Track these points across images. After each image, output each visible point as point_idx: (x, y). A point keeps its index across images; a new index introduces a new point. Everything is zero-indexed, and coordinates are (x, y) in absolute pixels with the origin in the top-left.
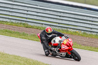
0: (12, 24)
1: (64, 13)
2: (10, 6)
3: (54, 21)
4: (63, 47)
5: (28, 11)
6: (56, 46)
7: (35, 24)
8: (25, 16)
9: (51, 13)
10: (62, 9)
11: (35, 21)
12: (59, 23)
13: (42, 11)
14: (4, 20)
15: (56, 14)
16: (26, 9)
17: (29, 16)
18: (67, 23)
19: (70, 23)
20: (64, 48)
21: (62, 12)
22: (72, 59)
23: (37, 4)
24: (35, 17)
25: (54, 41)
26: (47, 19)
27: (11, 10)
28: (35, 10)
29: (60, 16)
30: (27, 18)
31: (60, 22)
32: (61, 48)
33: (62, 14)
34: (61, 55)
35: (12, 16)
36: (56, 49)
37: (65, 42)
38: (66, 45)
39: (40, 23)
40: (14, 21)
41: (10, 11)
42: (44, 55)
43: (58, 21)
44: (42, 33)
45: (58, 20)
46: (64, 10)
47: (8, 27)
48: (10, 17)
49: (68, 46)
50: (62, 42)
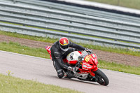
0: (49, 40)
1: (122, 24)
2: (45, 15)
3: (109, 36)
4: (84, 66)
5: (71, 22)
6: (73, 64)
7: (82, 41)
8: (68, 29)
9: (105, 24)
10: (120, 19)
11: (81, 36)
12: (116, 40)
13: (91, 22)
14: (38, 34)
15: (111, 26)
16: (69, 18)
17: (72, 30)
18: (127, 39)
19: (132, 39)
20: (86, 67)
21: (120, 24)
22: (96, 83)
23: (85, 12)
24: (82, 31)
25: (72, 57)
26: (99, 34)
27: (47, 21)
28: (82, 20)
29: (117, 30)
30: (70, 32)
31: (117, 37)
32: (81, 67)
33: (120, 27)
34: (81, 76)
35: (48, 28)
36: (74, 69)
37: (88, 59)
38: (89, 63)
39: (88, 40)
40: (51, 36)
41: (45, 22)
42: (56, 77)
43: (115, 37)
44: (55, 46)
45: (114, 35)
46: (123, 20)
47: (43, 45)
48: (46, 31)
49: (91, 64)
50: (83, 59)
